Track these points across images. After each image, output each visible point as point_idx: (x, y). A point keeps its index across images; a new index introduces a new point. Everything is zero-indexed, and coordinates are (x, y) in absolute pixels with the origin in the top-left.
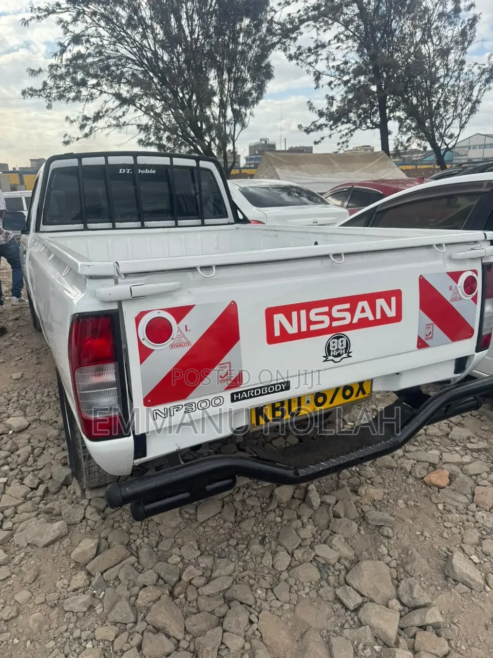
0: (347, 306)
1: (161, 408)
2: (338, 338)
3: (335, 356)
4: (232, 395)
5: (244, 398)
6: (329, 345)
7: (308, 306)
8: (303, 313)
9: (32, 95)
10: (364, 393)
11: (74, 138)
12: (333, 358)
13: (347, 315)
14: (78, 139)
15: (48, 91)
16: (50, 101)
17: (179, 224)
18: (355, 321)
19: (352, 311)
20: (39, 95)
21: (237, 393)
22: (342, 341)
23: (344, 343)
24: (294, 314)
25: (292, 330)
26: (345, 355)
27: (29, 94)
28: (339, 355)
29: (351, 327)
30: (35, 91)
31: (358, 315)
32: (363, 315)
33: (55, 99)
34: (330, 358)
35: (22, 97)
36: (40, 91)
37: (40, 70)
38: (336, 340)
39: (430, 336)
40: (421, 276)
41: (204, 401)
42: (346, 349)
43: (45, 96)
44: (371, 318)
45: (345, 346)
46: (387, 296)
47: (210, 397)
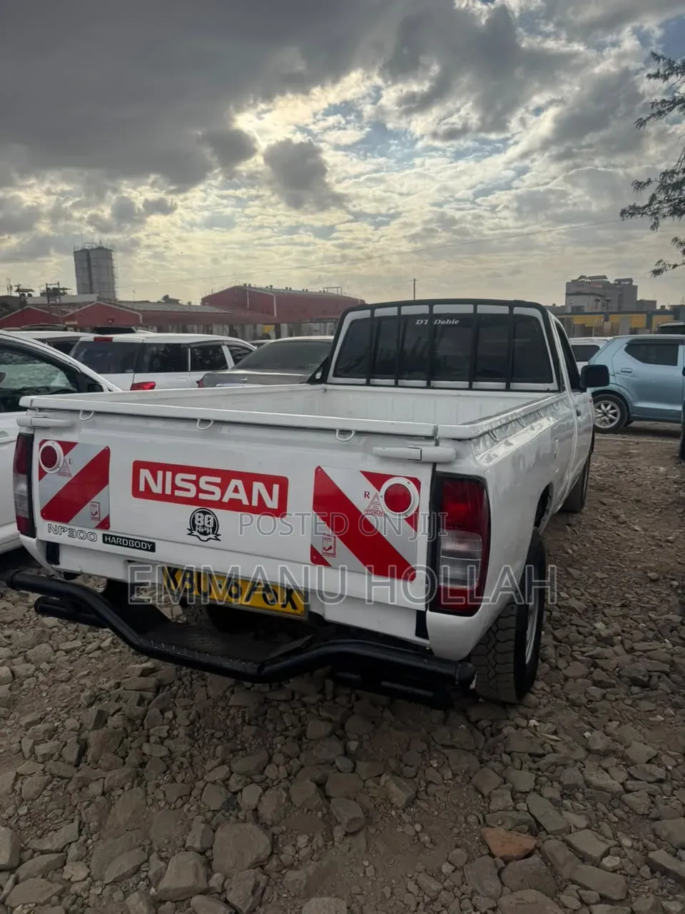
0: (218, 480)
1: (54, 524)
2: (205, 513)
3: (201, 533)
4: (104, 535)
5: (113, 544)
6: (194, 518)
7: (176, 469)
8: (169, 474)
9: (632, 215)
10: (294, 607)
11: (670, 266)
12: (198, 534)
13: (217, 490)
14: (675, 266)
15: (656, 207)
16: (657, 218)
17: (474, 387)
18: (226, 499)
19: (223, 487)
20: (643, 214)
21: (108, 536)
22: (209, 519)
23: (212, 521)
24: (160, 474)
25: (157, 489)
26: (212, 536)
27: (630, 214)
28: (205, 533)
29: (219, 504)
30: (639, 208)
31: (229, 495)
32: (235, 496)
33: (664, 216)
34: (195, 533)
35: (620, 218)
36: (644, 207)
37: (649, 182)
38: (201, 515)
39: (331, 551)
40: (319, 467)
41: (82, 531)
42: (214, 529)
43: (649, 213)
44: (245, 502)
45: (212, 525)
46: (268, 481)
47: (87, 530)
